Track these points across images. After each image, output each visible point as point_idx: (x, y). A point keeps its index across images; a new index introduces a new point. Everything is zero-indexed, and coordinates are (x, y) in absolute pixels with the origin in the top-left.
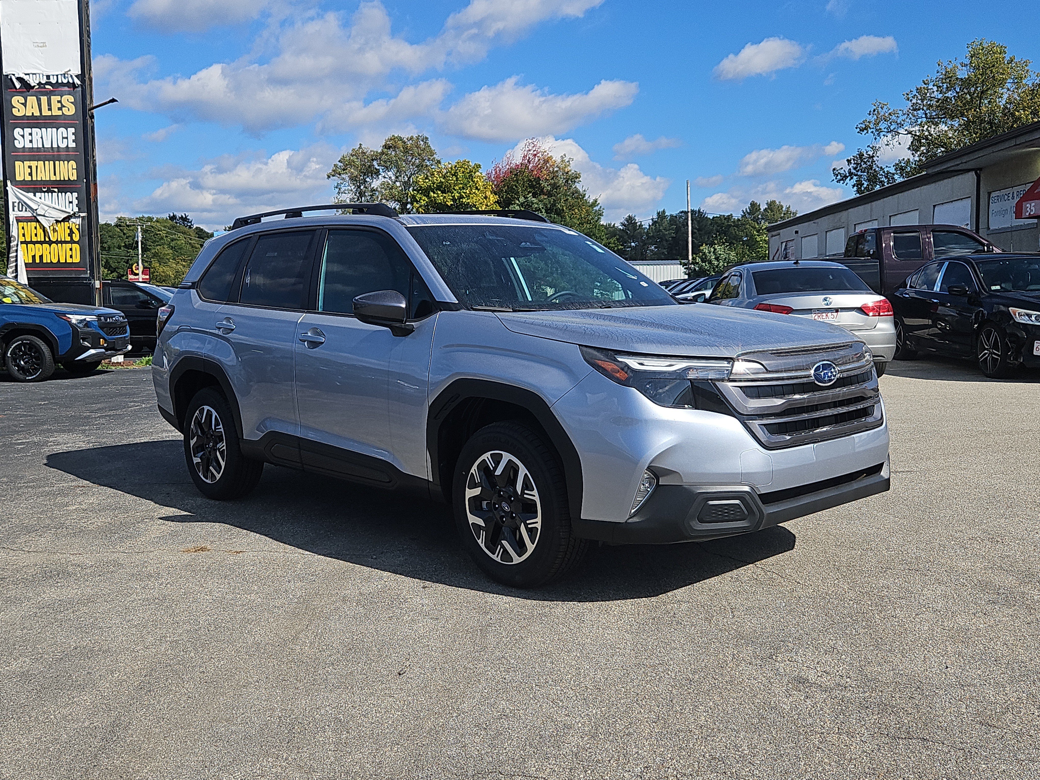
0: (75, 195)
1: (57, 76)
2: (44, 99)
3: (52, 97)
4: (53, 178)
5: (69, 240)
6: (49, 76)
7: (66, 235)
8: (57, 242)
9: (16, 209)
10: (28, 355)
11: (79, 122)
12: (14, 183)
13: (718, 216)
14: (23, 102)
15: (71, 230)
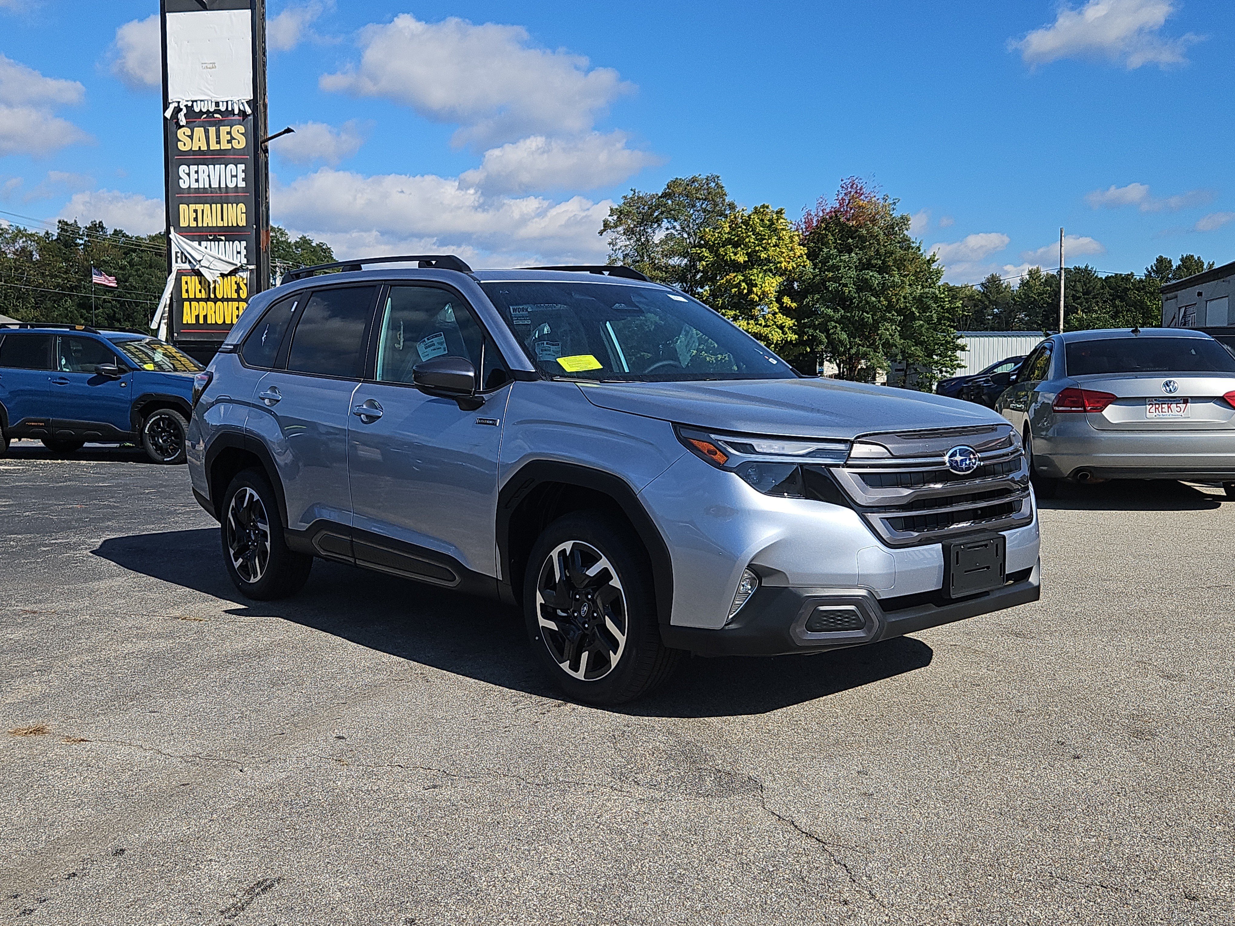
0: (244, 243)
1: (227, 102)
2: (212, 130)
3: (221, 128)
4: (220, 224)
5: (236, 297)
6: (218, 103)
7: (233, 291)
8: (223, 300)
9: (179, 260)
10: (167, 432)
11: (249, 157)
12: (177, 229)
13: (1113, 275)
14: (190, 134)
15: (238, 285)
